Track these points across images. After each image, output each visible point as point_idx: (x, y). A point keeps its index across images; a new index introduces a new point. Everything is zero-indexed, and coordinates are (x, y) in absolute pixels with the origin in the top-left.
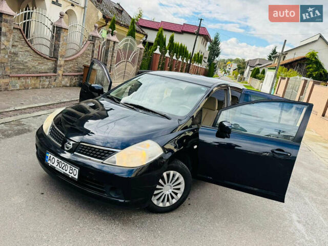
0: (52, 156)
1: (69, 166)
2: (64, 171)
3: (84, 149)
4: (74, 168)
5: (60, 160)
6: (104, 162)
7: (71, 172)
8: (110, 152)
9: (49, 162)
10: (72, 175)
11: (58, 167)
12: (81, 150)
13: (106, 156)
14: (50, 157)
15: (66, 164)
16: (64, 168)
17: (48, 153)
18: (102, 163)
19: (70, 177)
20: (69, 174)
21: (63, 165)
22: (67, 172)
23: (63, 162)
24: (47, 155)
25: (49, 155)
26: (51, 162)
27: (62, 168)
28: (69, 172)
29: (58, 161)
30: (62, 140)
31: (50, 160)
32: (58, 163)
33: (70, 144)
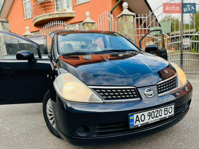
0: (139, 115)
2: (160, 117)
3: (162, 87)
4: (168, 107)
5: (151, 112)
6: (179, 87)
10: (169, 114)
11: (151, 119)
12: (161, 89)
14: (137, 116)
15: (158, 110)
16: (158, 115)
19: (167, 117)
22: (163, 116)
25: (135, 116)
26: (139, 122)
27: (156, 117)
28: (165, 114)
29: (149, 114)
30: (135, 93)
31: (139, 120)
32: (150, 116)
33: (151, 90)
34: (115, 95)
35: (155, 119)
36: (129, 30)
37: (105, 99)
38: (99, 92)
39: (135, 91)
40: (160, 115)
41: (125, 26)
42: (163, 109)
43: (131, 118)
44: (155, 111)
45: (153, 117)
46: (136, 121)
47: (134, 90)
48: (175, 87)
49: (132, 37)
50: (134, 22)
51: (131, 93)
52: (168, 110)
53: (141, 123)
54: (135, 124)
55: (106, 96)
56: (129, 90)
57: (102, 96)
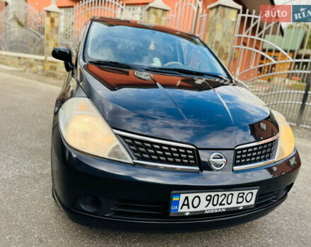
0: (191, 196)
2: (227, 206)
4: (246, 192)
5: (213, 194)
9: (185, 209)
10: (245, 204)
11: (211, 206)
12: (241, 158)
14: (187, 198)
15: (227, 193)
16: (225, 202)
17: (178, 195)
20: (238, 206)
21: (221, 198)
22: (234, 205)
24: (176, 199)
25: (183, 197)
26: (189, 208)
27: (221, 204)
28: (238, 203)
29: (209, 198)
30: (192, 157)
31: (188, 205)
32: (210, 200)
33: (221, 158)
34: (156, 154)
35: (218, 207)
36: (224, 34)
37: (139, 158)
38: (131, 144)
39: (193, 154)
40: (229, 202)
41: (219, 26)
42: (236, 193)
43: (175, 199)
44: (220, 194)
45: (215, 203)
46: (184, 205)
47: (191, 152)
48: (269, 158)
49: (227, 47)
50: (236, 21)
51: (185, 156)
52: (244, 197)
53: (192, 209)
54: (180, 211)
55: (142, 153)
56: (183, 151)
57: (134, 151)
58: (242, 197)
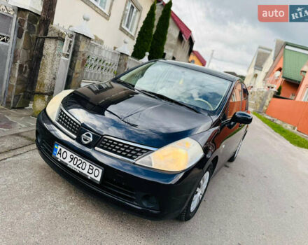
0: (63, 150)
1: (88, 164)
2: (80, 170)
3: (108, 144)
4: (95, 168)
5: (75, 156)
6: (137, 163)
7: (90, 171)
8: (143, 151)
9: (58, 156)
10: (92, 176)
11: (71, 164)
12: (105, 144)
13: (138, 156)
14: (60, 149)
15: (83, 161)
16: (80, 166)
17: (58, 145)
18: (134, 163)
19: (89, 178)
20: (88, 174)
21: (79, 162)
22: (85, 172)
23: (79, 158)
24: (56, 147)
25: (59, 147)
27: (78, 166)
28: (88, 172)
30: (77, 129)
31: (60, 154)
32: (72, 159)
35: (76, 167)
40: (83, 168)
45: (75, 163)
51: (74, 127)
53: (62, 159)
58: (92, 170)
